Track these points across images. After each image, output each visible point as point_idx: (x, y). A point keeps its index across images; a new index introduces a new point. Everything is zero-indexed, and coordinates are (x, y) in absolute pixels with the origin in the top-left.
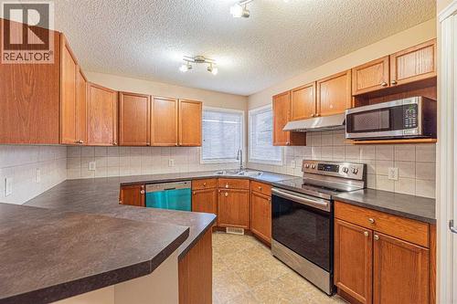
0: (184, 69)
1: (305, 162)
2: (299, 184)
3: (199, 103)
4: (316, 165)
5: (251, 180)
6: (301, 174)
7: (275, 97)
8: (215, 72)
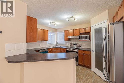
0: (50, 24)
1: (71, 44)
2: (69, 48)
3: (48, 30)
4: (73, 44)
5: (60, 48)
6: (70, 46)
7: (65, 31)
8: (56, 25)
